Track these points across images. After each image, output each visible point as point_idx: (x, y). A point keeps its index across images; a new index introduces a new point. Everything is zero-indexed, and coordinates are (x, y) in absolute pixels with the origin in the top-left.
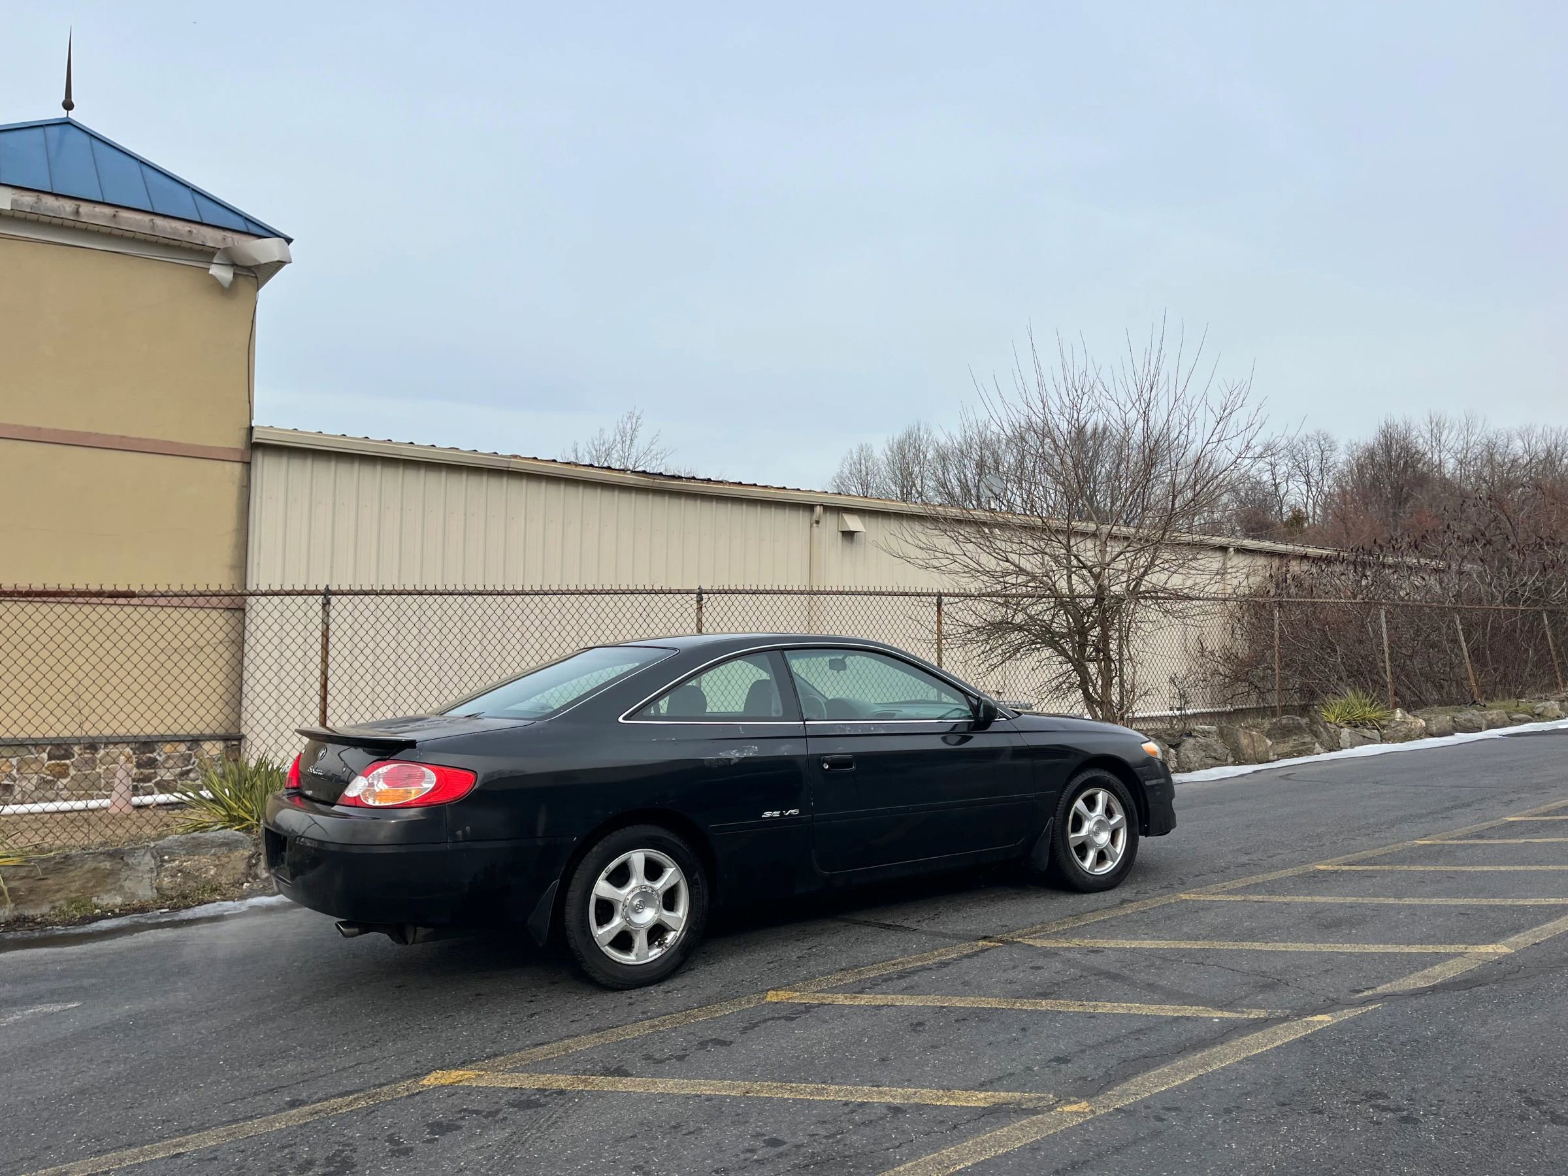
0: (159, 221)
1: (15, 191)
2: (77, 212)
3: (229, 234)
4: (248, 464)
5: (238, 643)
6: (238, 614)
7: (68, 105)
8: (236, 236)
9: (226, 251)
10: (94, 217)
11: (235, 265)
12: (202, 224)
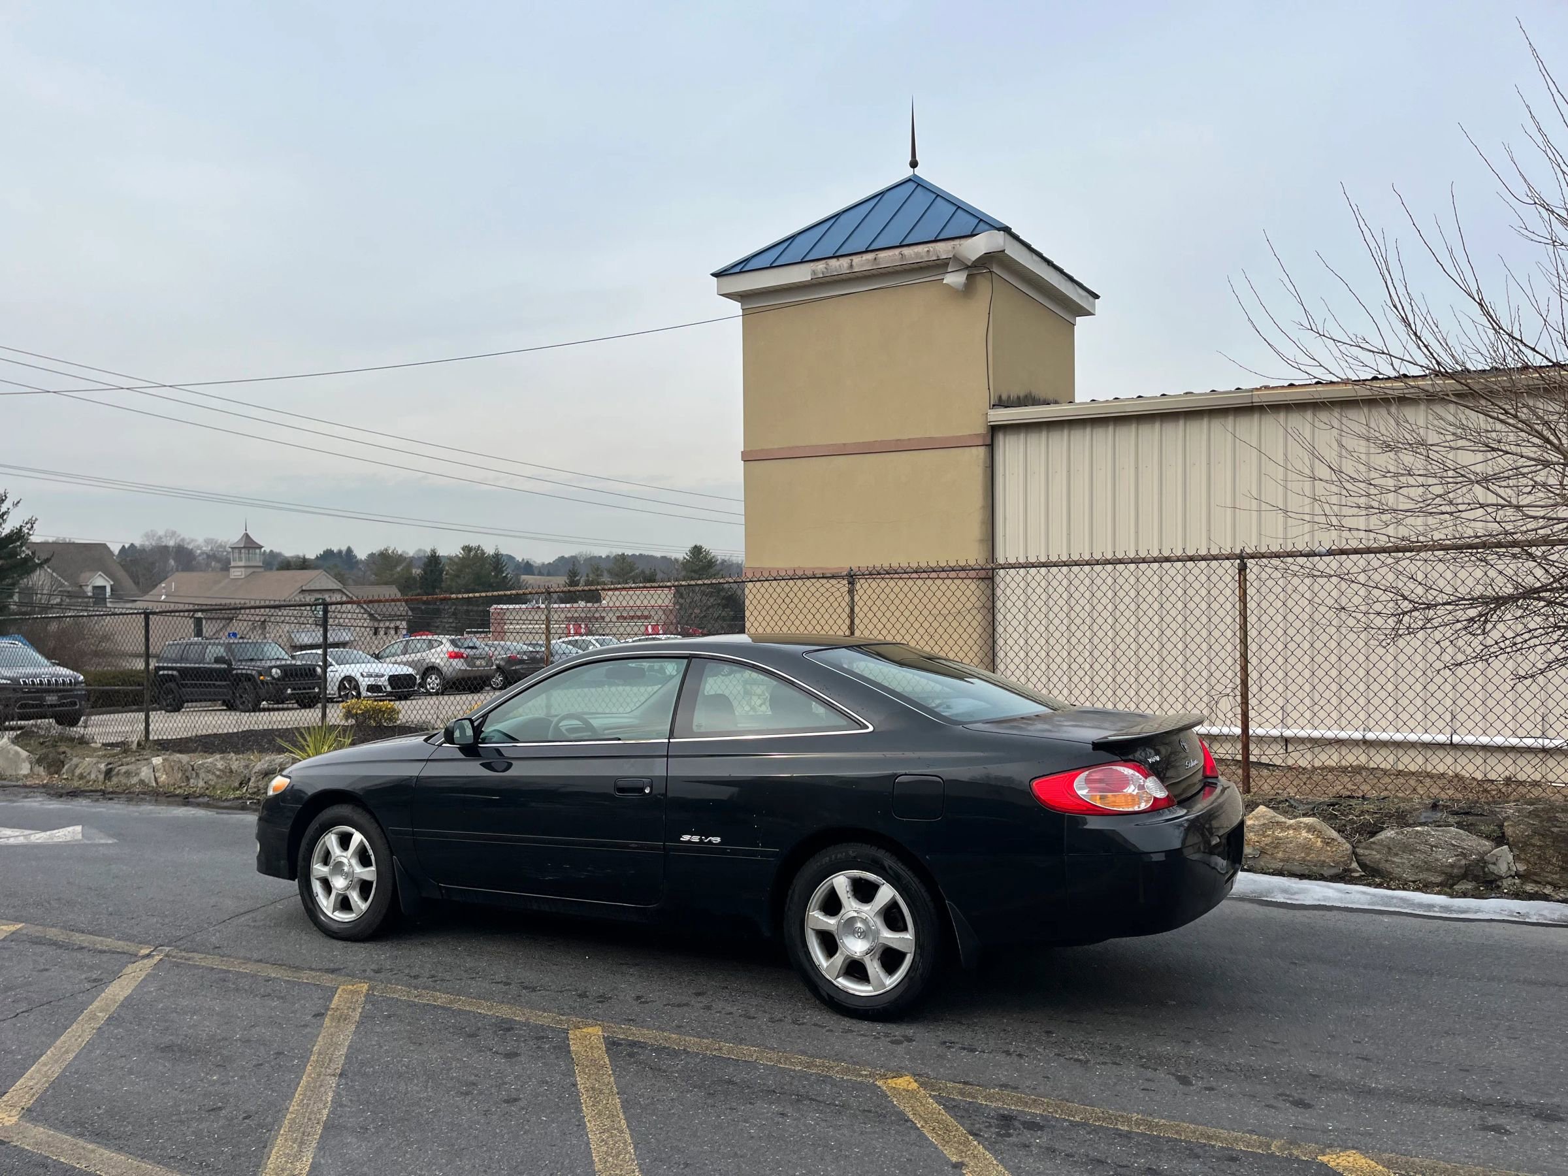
0: (906, 251)
1: (812, 264)
2: (851, 266)
3: (957, 242)
4: (991, 447)
5: (990, 609)
6: (987, 582)
7: (914, 164)
8: (963, 241)
9: (956, 258)
10: (862, 265)
11: (967, 267)
12: (936, 241)
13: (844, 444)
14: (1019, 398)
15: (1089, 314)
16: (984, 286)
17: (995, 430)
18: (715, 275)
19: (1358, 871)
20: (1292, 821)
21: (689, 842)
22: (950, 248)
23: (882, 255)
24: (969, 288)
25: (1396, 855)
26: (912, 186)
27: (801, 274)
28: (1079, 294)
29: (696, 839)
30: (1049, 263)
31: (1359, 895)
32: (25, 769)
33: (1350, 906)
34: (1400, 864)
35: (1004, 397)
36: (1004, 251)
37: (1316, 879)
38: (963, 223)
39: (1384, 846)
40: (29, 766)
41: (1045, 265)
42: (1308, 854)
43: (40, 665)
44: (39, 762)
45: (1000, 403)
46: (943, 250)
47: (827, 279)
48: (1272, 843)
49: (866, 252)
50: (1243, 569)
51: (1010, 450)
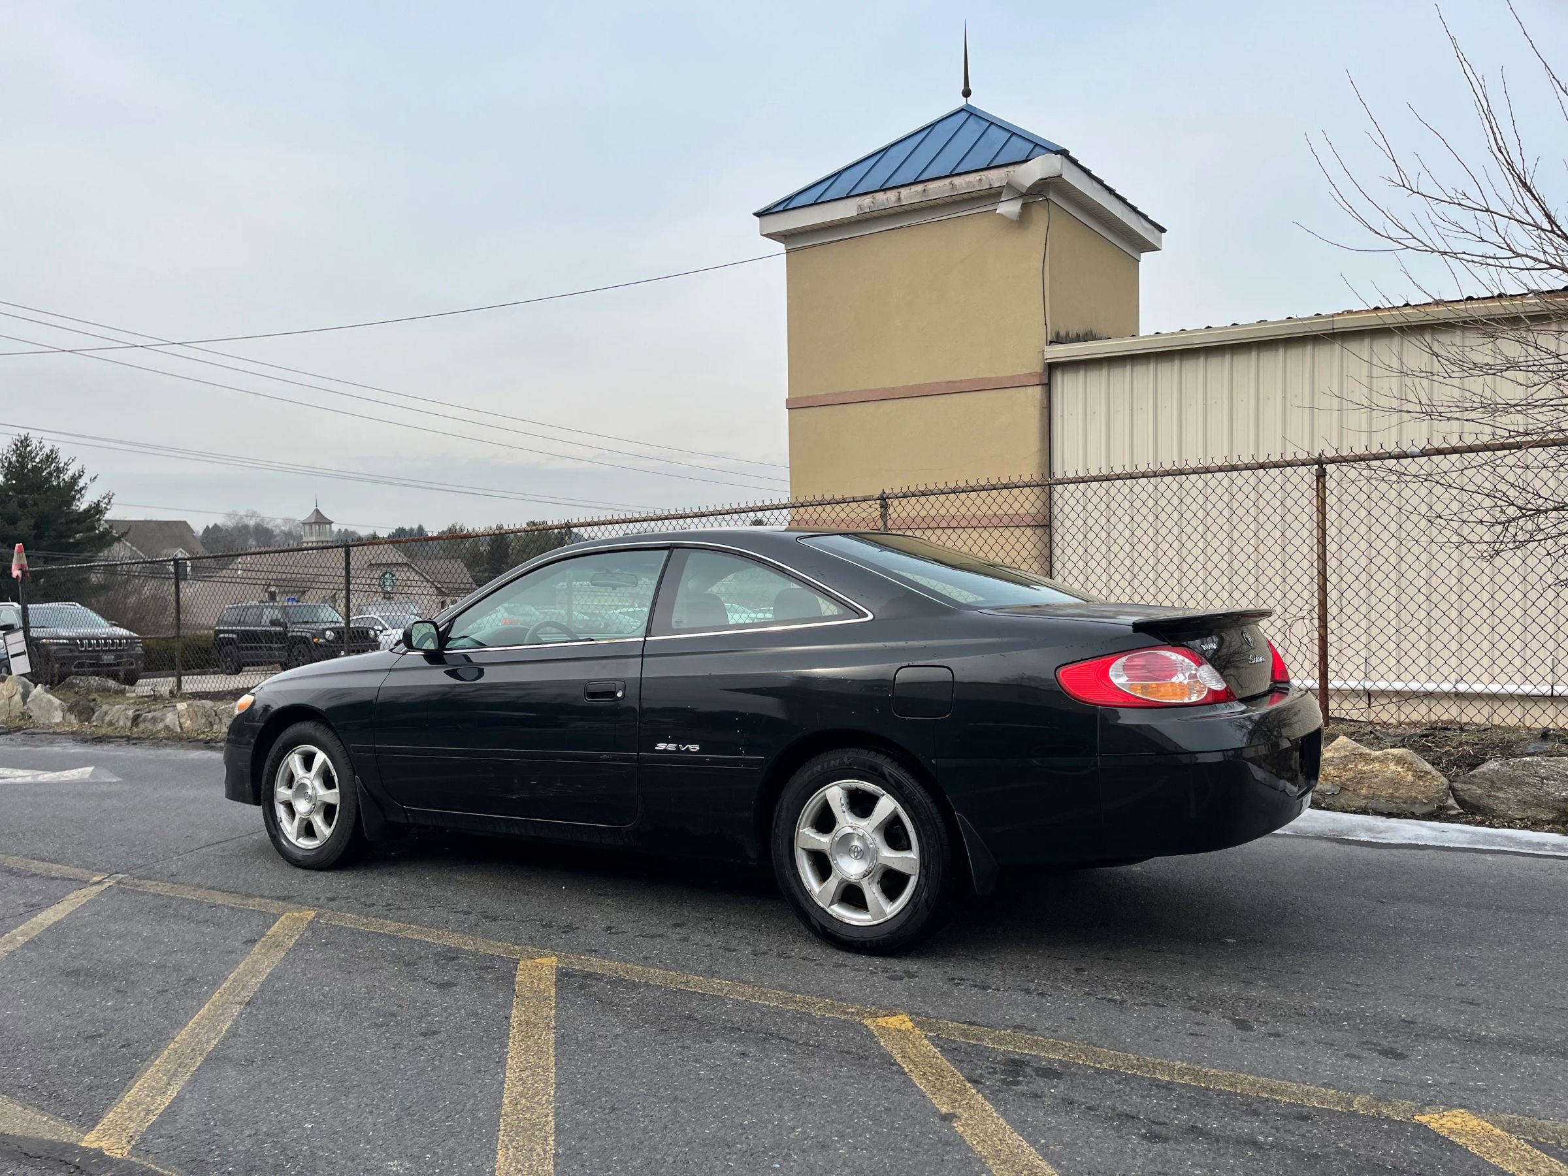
0: (957, 181)
1: (858, 199)
2: (899, 199)
3: (1011, 169)
4: (1048, 386)
6: (1044, 528)
7: (967, 93)
8: (1016, 168)
9: (1010, 186)
10: (911, 197)
11: (1022, 195)
12: (988, 168)
13: (893, 388)
14: (1078, 335)
15: (1155, 249)
16: (1040, 217)
17: (1052, 368)
18: (758, 215)
19: (1454, 808)
20: (1378, 753)
21: (665, 751)
22: (1004, 176)
23: (931, 186)
24: (1023, 219)
25: (1500, 789)
26: (964, 115)
27: (847, 210)
28: (1144, 227)
29: (672, 747)
30: (1111, 191)
31: (1457, 834)
32: (58, 717)
33: (1446, 845)
34: (1506, 799)
35: (1062, 334)
36: (1060, 176)
37: (1405, 817)
38: (1019, 148)
39: (1487, 779)
40: (61, 714)
41: (1106, 193)
42: (1396, 790)
43: (99, 626)
44: (71, 709)
45: (1058, 340)
46: (996, 178)
47: (874, 214)
48: (1354, 778)
49: (915, 183)
50: (1321, 475)
51: (1068, 387)
